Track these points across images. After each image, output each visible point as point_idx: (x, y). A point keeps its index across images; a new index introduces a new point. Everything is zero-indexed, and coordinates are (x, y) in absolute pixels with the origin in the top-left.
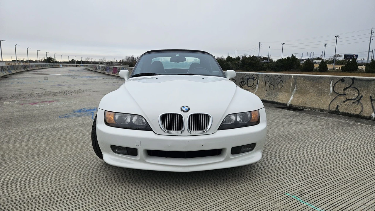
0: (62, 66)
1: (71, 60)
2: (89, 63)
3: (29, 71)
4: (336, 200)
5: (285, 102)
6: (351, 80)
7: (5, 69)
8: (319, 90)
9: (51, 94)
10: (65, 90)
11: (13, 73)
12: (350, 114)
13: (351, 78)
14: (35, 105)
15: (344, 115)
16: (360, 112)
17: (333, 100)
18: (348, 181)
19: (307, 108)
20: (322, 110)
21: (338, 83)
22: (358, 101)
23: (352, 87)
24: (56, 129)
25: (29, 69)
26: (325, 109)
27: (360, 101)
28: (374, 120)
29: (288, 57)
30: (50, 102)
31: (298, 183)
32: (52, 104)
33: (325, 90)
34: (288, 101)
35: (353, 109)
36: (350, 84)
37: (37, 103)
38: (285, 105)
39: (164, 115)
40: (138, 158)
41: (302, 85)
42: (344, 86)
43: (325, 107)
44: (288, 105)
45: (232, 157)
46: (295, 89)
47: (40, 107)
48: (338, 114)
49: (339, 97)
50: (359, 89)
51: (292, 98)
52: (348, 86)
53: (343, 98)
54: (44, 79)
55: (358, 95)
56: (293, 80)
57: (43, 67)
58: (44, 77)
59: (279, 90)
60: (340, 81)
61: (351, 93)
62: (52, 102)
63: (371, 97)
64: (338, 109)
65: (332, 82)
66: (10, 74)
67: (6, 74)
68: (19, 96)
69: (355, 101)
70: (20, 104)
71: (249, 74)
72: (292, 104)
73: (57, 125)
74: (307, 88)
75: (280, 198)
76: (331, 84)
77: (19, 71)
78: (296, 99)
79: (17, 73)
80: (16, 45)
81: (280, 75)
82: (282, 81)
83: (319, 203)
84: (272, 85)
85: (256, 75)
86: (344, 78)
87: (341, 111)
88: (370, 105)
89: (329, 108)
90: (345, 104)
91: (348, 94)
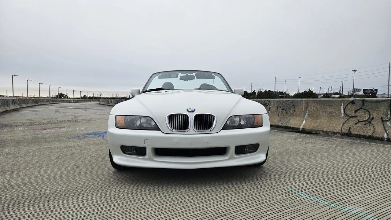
0: (74, 101)
1: (83, 96)
2: (100, 98)
3: (40, 105)
4: (336, 194)
5: (297, 126)
6: (361, 101)
7: (16, 103)
8: (331, 113)
9: (62, 122)
10: (76, 119)
11: (24, 106)
12: (363, 135)
13: (361, 100)
14: (46, 130)
15: (356, 137)
16: (373, 133)
17: (345, 122)
18: (350, 182)
19: (320, 131)
20: (334, 133)
21: (349, 106)
22: (370, 122)
23: (363, 109)
24: (67, 147)
25: (41, 104)
26: (337, 132)
27: (372, 122)
28: (386, 141)
29: (305, 91)
30: (61, 128)
31: (301, 183)
32: (63, 129)
33: (337, 113)
34: (301, 125)
35: (365, 131)
36: (361, 106)
37: (49, 129)
38: (298, 130)
39: (171, 115)
40: (146, 157)
41: (314, 109)
42: (355, 108)
43: (338, 129)
44: (301, 129)
45: (236, 156)
46: (307, 114)
47: (51, 132)
48: (351, 136)
49: (351, 119)
50: (370, 110)
51: (304, 122)
52: (359, 108)
53: (354, 120)
54: (55, 111)
55: (369, 116)
56: (304, 105)
57: (54, 103)
58: (55, 110)
59: (291, 115)
60: (351, 104)
61: (362, 115)
62: (63, 128)
63: (382, 118)
64: (350, 132)
65: (342, 104)
66: (20, 108)
67: (16, 108)
68: (30, 124)
69: (367, 122)
70: (31, 130)
71: (261, 100)
72: (305, 128)
73: (67, 144)
74: (319, 111)
75: (281, 193)
76: (342, 107)
77: (30, 105)
78: (308, 123)
79: (27, 107)
80: (28, 80)
81: (292, 100)
82: (294, 106)
83: (319, 196)
84: (284, 110)
85: (268, 100)
86: (354, 100)
87: (353, 133)
88: (381, 126)
89: (341, 131)
90: (356, 125)
91: (360, 116)
